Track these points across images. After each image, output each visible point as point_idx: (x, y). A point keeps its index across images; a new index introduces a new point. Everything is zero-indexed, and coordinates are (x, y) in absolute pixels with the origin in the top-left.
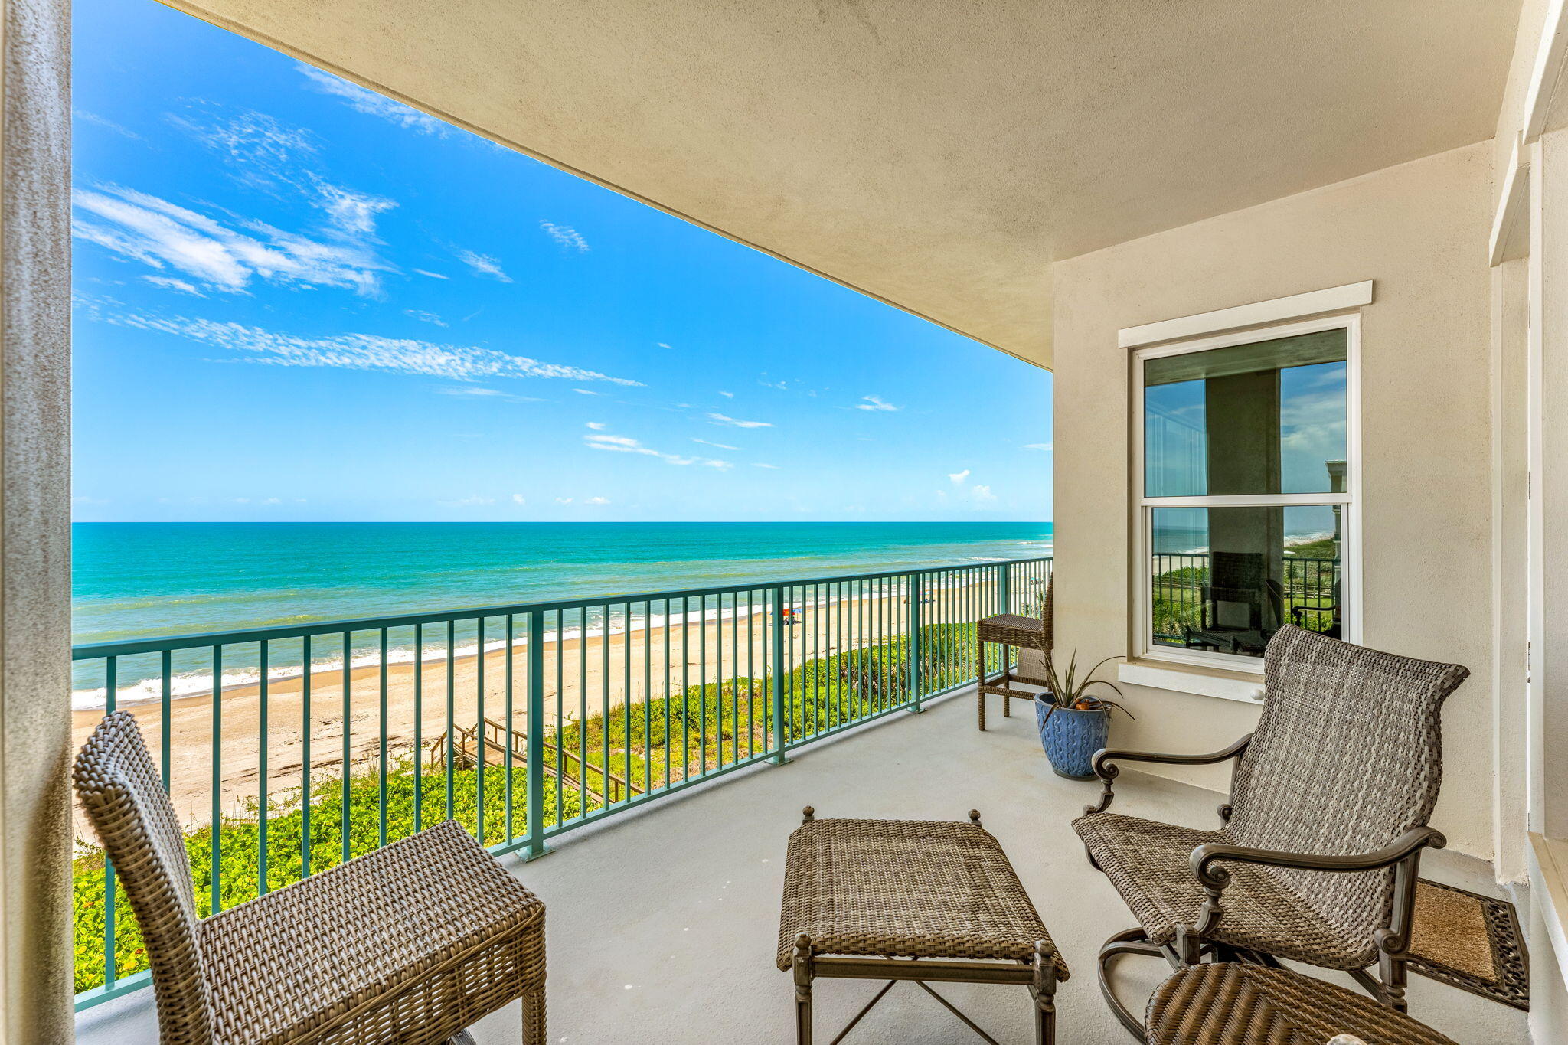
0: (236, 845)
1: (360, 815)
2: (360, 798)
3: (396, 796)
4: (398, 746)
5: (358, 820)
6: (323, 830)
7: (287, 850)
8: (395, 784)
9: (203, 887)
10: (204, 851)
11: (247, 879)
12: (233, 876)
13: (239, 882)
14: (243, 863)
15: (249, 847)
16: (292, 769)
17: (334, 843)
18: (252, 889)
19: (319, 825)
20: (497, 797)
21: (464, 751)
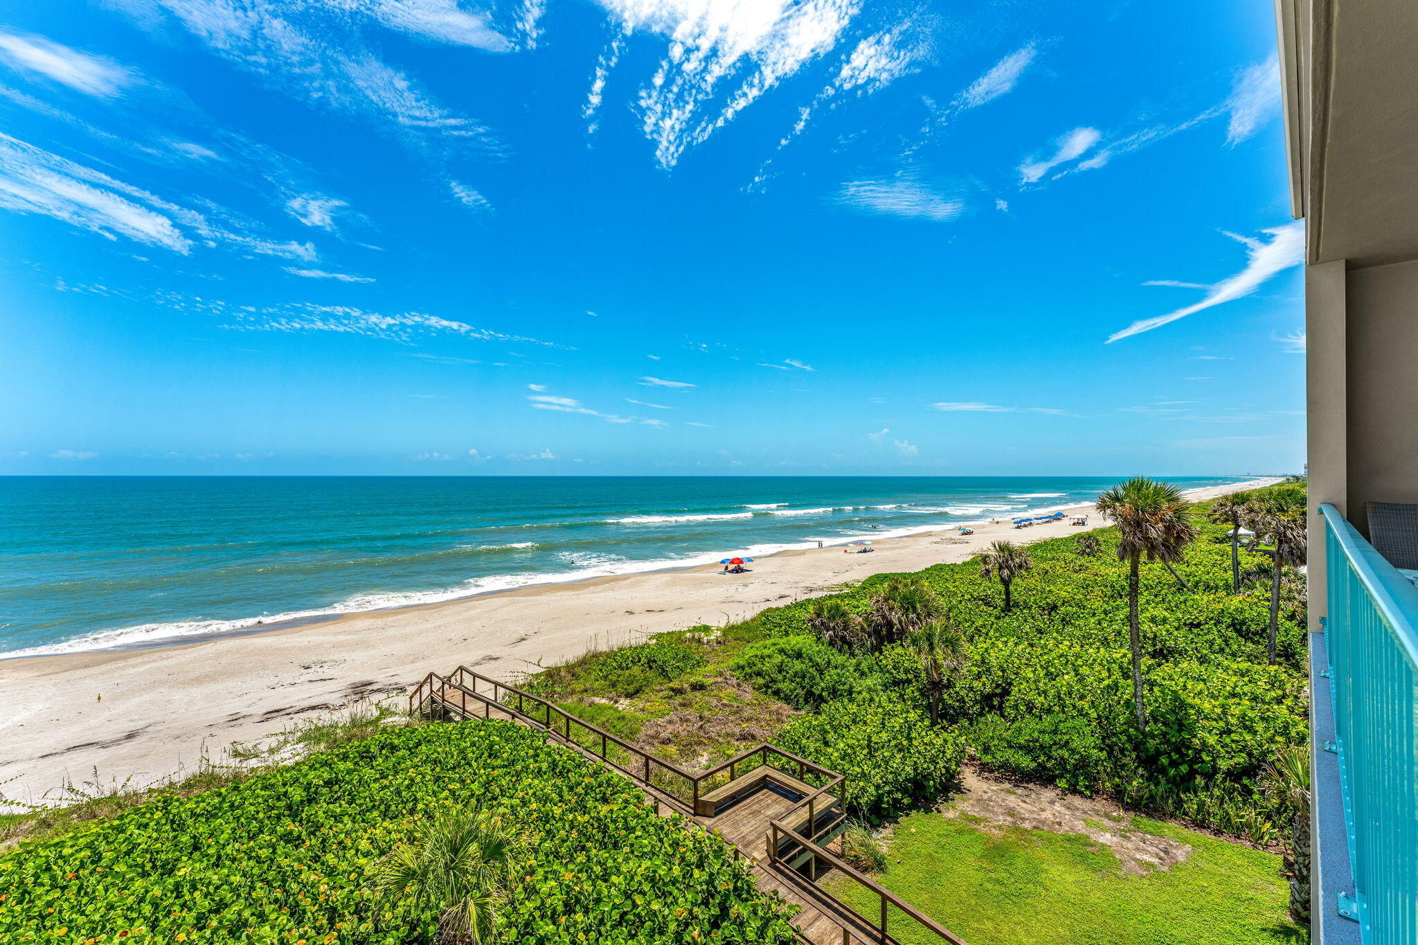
0: (225, 805)
1: (349, 772)
2: (347, 752)
3: (384, 752)
4: (375, 691)
5: (347, 778)
6: (313, 790)
7: (276, 812)
8: (382, 739)
9: (191, 853)
10: (192, 812)
11: (237, 845)
12: (222, 842)
13: (229, 850)
14: (232, 825)
15: (237, 808)
16: (275, 714)
17: (325, 805)
18: (242, 858)
19: (309, 784)
20: (486, 754)
21: (444, 700)
